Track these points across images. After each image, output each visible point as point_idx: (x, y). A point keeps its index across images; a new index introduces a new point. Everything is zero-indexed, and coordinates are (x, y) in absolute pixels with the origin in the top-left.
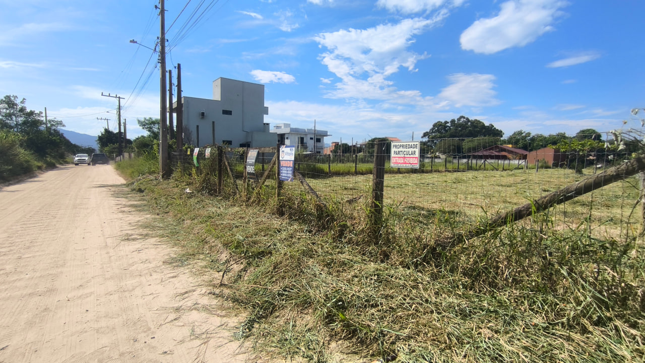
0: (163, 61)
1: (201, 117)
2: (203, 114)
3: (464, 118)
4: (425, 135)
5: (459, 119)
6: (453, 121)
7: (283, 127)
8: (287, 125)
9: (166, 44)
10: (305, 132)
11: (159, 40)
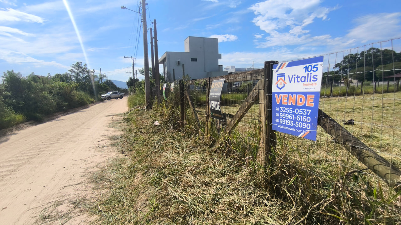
0: (144, 21)
1: (177, 64)
2: (179, 62)
3: (374, 49)
4: (337, 65)
5: (369, 51)
6: (363, 53)
7: (230, 69)
8: (233, 67)
9: (146, 7)
10: (246, 70)
11: (141, 5)
